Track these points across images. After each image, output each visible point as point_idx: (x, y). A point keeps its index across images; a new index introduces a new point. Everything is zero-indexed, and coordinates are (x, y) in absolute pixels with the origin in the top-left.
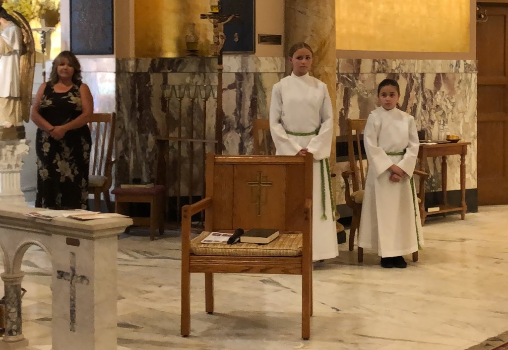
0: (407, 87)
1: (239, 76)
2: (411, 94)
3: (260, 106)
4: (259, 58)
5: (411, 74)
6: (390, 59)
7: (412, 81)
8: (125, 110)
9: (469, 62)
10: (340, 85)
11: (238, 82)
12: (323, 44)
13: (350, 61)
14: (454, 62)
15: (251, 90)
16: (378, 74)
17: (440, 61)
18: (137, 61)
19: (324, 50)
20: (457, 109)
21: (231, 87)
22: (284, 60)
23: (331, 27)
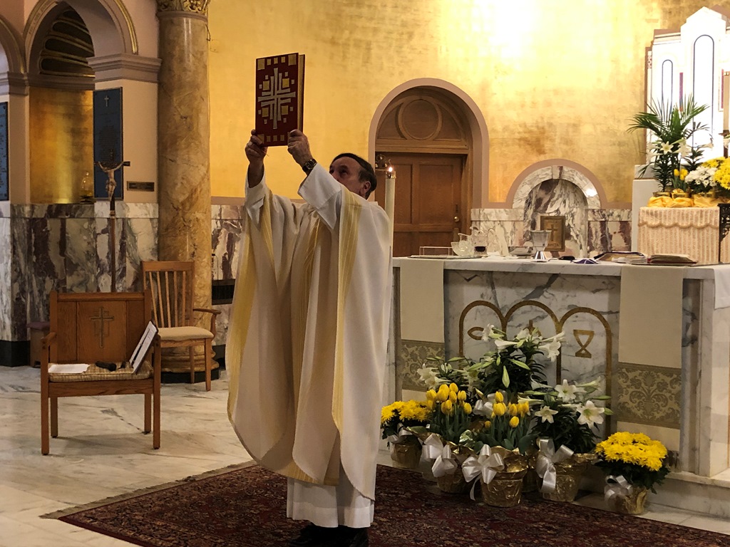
1: (110, 221)
3: (130, 251)
4: (128, 204)
8: (21, 255)
10: (222, 231)
11: (110, 227)
12: (193, 191)
13: (234, 208)
15: (120, 234)
18: (32, 207)
19: (195, 196)
21: (104, 232)
22: (157, 206)
23: (202, 174)
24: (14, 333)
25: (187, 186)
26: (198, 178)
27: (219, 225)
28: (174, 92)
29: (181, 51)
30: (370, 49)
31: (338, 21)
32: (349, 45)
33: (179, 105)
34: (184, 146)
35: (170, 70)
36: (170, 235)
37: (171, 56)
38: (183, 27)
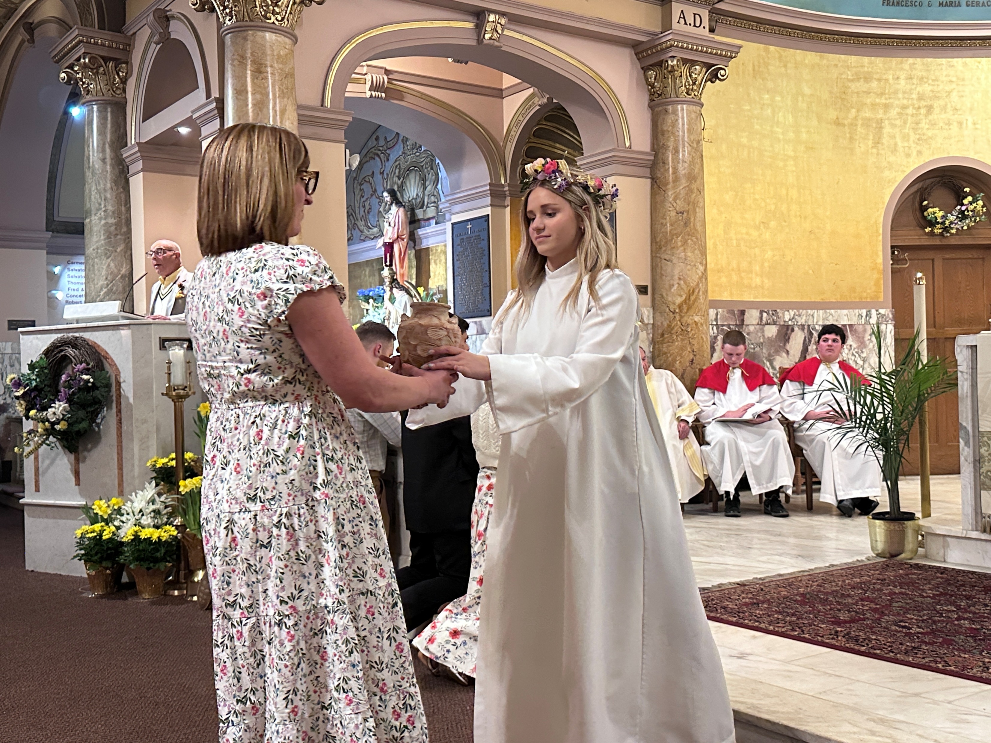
0: (805, 340)
2: (810, 348)
5: (809, 326)
6: (781, 309)
7: (811, 334)
9: (882, 311)
12: (691, 293)
13: (732, 312)
14: (864, 312)
16: (767, 327)
17: (845, 312)
19: (692, 298)
20: (870, 365)
22: (651, 310)
23: (700, 274)
25: (684, 286)
26: (696, 278)
27: (715, 331)
28: (670, 186)
29: (676, 141)
30: (881, 128)
31: (843, 99)
32: (856, 125)
33: (675, 199)
34: (680, 244)
35: (664, 163)
36: (666, 340)
37: (665, 147)
38: (677, 115)
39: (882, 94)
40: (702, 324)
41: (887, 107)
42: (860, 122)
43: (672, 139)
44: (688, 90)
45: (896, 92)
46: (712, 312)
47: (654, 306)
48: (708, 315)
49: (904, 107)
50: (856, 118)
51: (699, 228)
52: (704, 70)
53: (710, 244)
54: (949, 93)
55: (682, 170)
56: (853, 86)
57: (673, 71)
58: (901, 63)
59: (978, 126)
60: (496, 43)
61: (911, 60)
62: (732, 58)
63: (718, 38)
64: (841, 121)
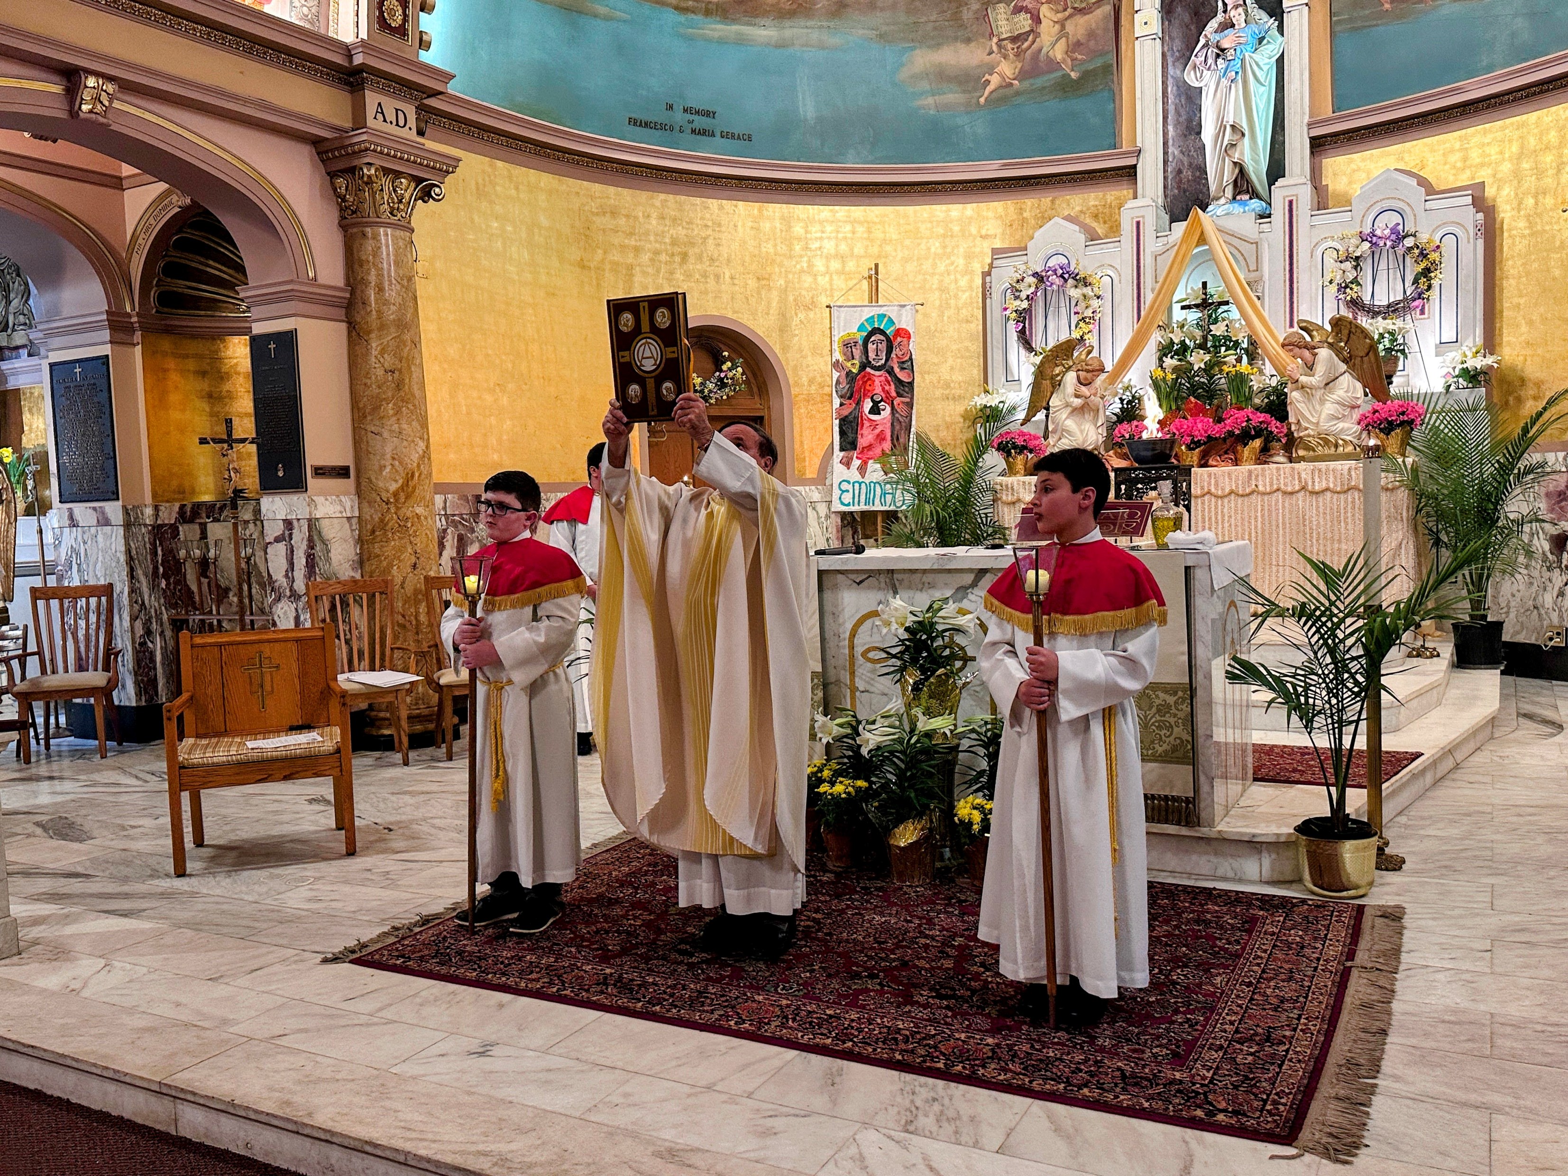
1: (288, 524)
3: (321, 564)
4: (314, 498)
8: (142, 579)
10: (449, 531)
11: (287, 533)
12: (409, 477)
13: (464, 498)
15: (305, 543)
18: (156, 508)
19: (412, 483)
21: (277, 540)
22: (356, 499)
23: (421, 452)
24: (138, 695)
25: (400, 469)
26: (415, 457)
27: (444, 522)
28: (373, 335)
29: (380, 275)
30: (632, 275)
31: (586, 236)
32: (604, 270)
33: (382, 352)
34: (391, 412)
35: (364, 303)
36: (378, 539)
37: (365, 283)
38: (379, 241)
39: (631, 234)
40: (426, 518)
41: (637, 250)
42: (608, 267)
43: (373, 272)
44: (392, 209)
45: (647, 233)
46: (439, 499)
47: (359, 493)
48: (434, 504)
49: (657, 253)
50: (603, 261)
51: (417, 393)
52: (413, 185)
53: (432, 412)
54: (705, 239)
55: (391, 313)
56: (600, 221)
57: (370, 182)
58: (652, 198)
59: (736, 282)
60: (102, 120)
61: (662, 196)
62: (448, 172)
63: (430, 145)
64: (586, 263)
